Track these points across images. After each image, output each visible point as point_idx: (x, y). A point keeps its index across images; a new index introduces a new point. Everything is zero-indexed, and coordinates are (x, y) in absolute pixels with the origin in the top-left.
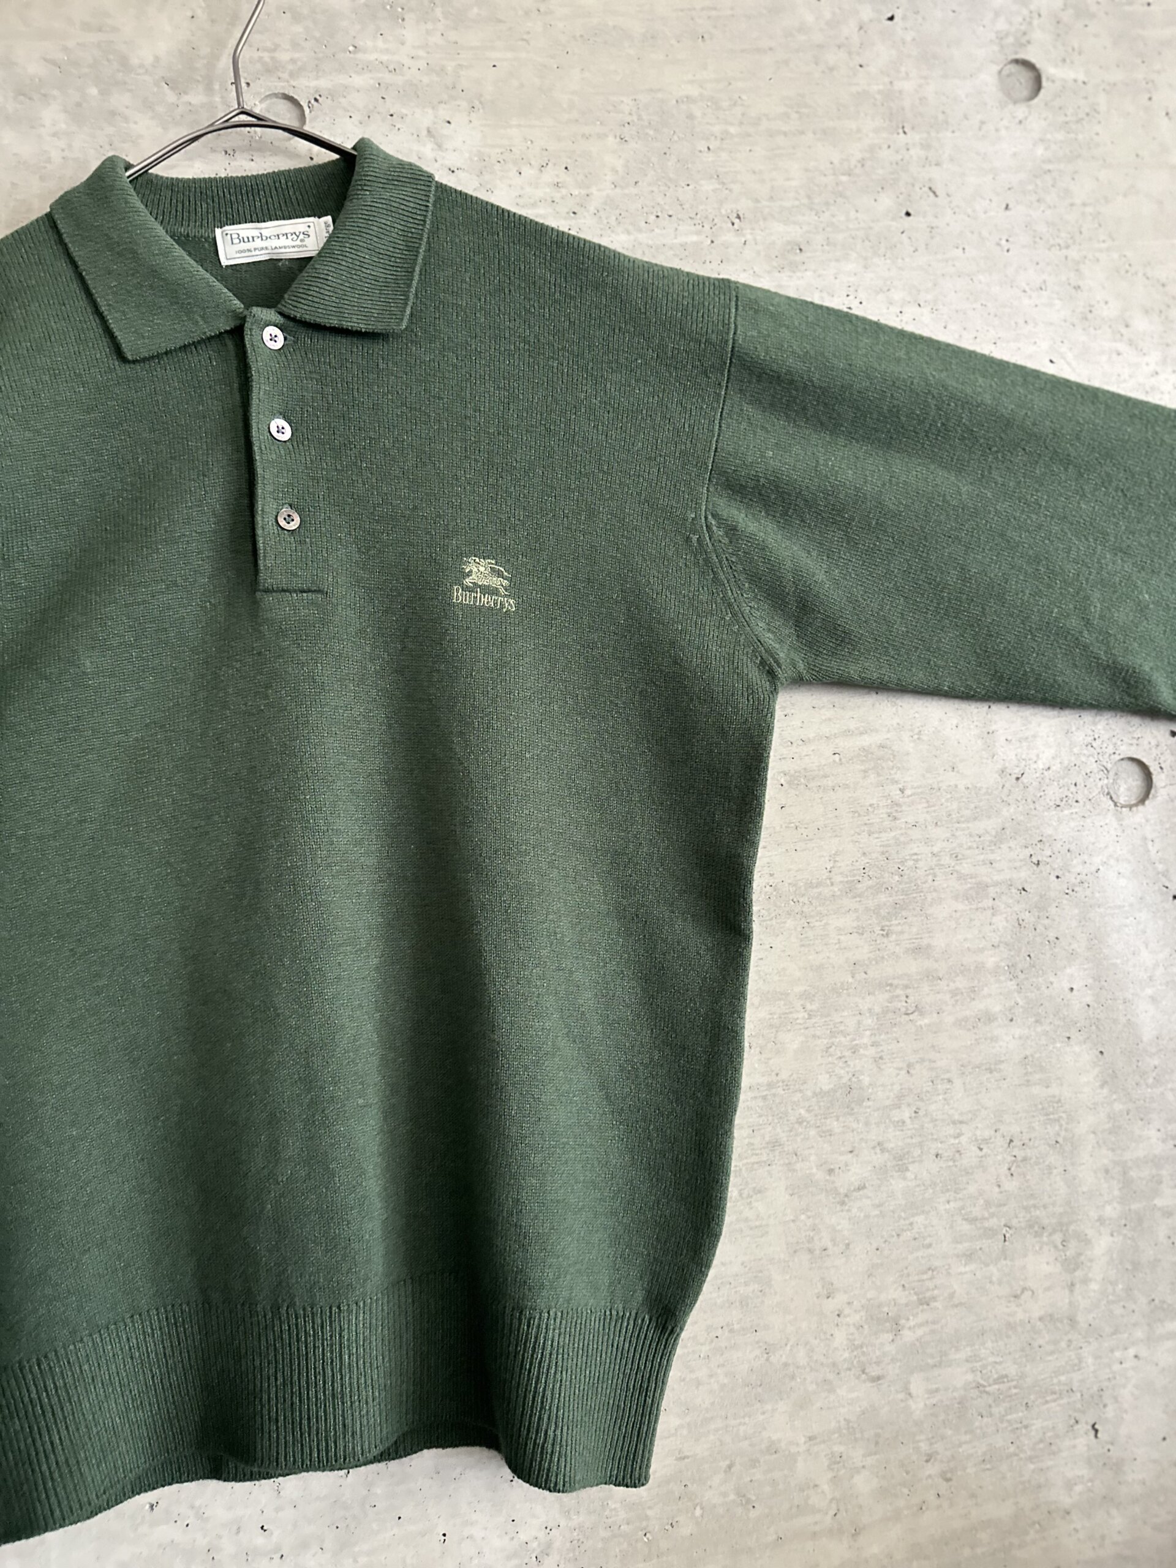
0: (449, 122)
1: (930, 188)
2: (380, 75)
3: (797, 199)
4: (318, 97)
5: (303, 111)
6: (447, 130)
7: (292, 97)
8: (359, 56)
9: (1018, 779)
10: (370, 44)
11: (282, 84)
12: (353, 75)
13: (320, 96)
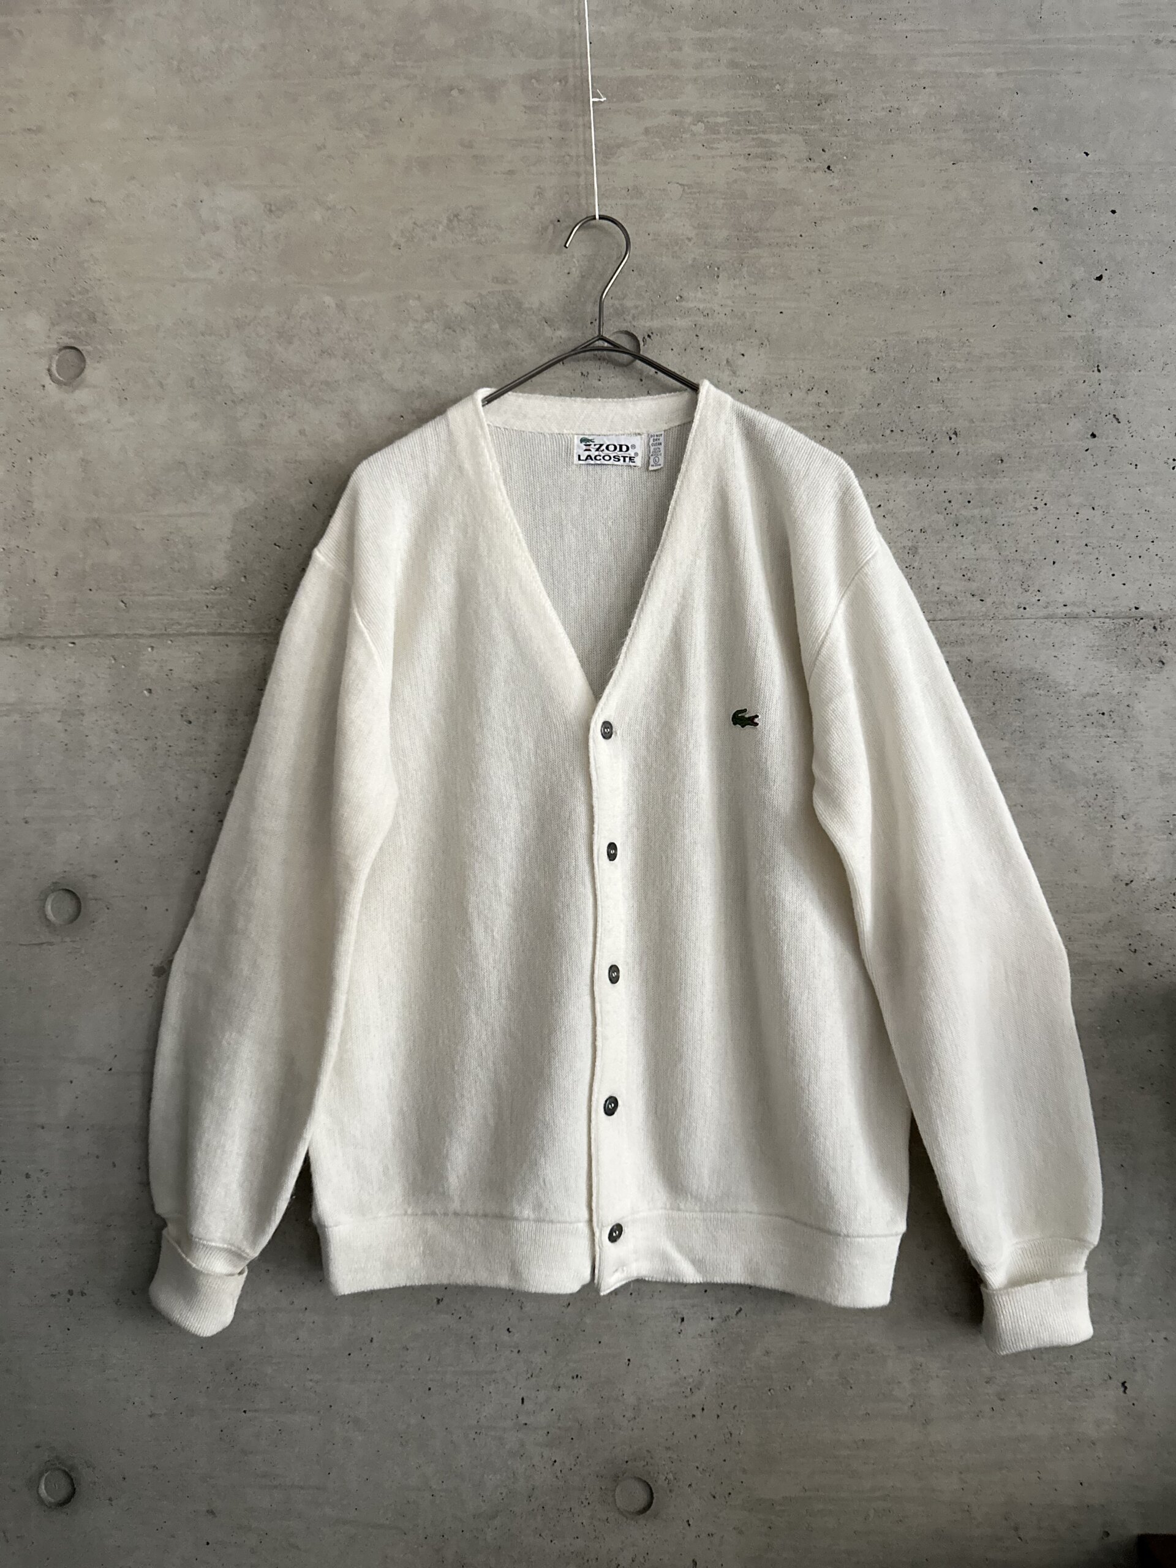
0: (743, 355)
1: (1114, 416)
2: (697, 319)
3: (1005, 421)
4: (650, 334)
5: (639, 345)
6: (741, 361)
7: (632, 334)
8: (683, 303)
9: (1127, 884)
10: (692, 294)
11: (626, 324)
12: (677, 319)
13: (652, 333)
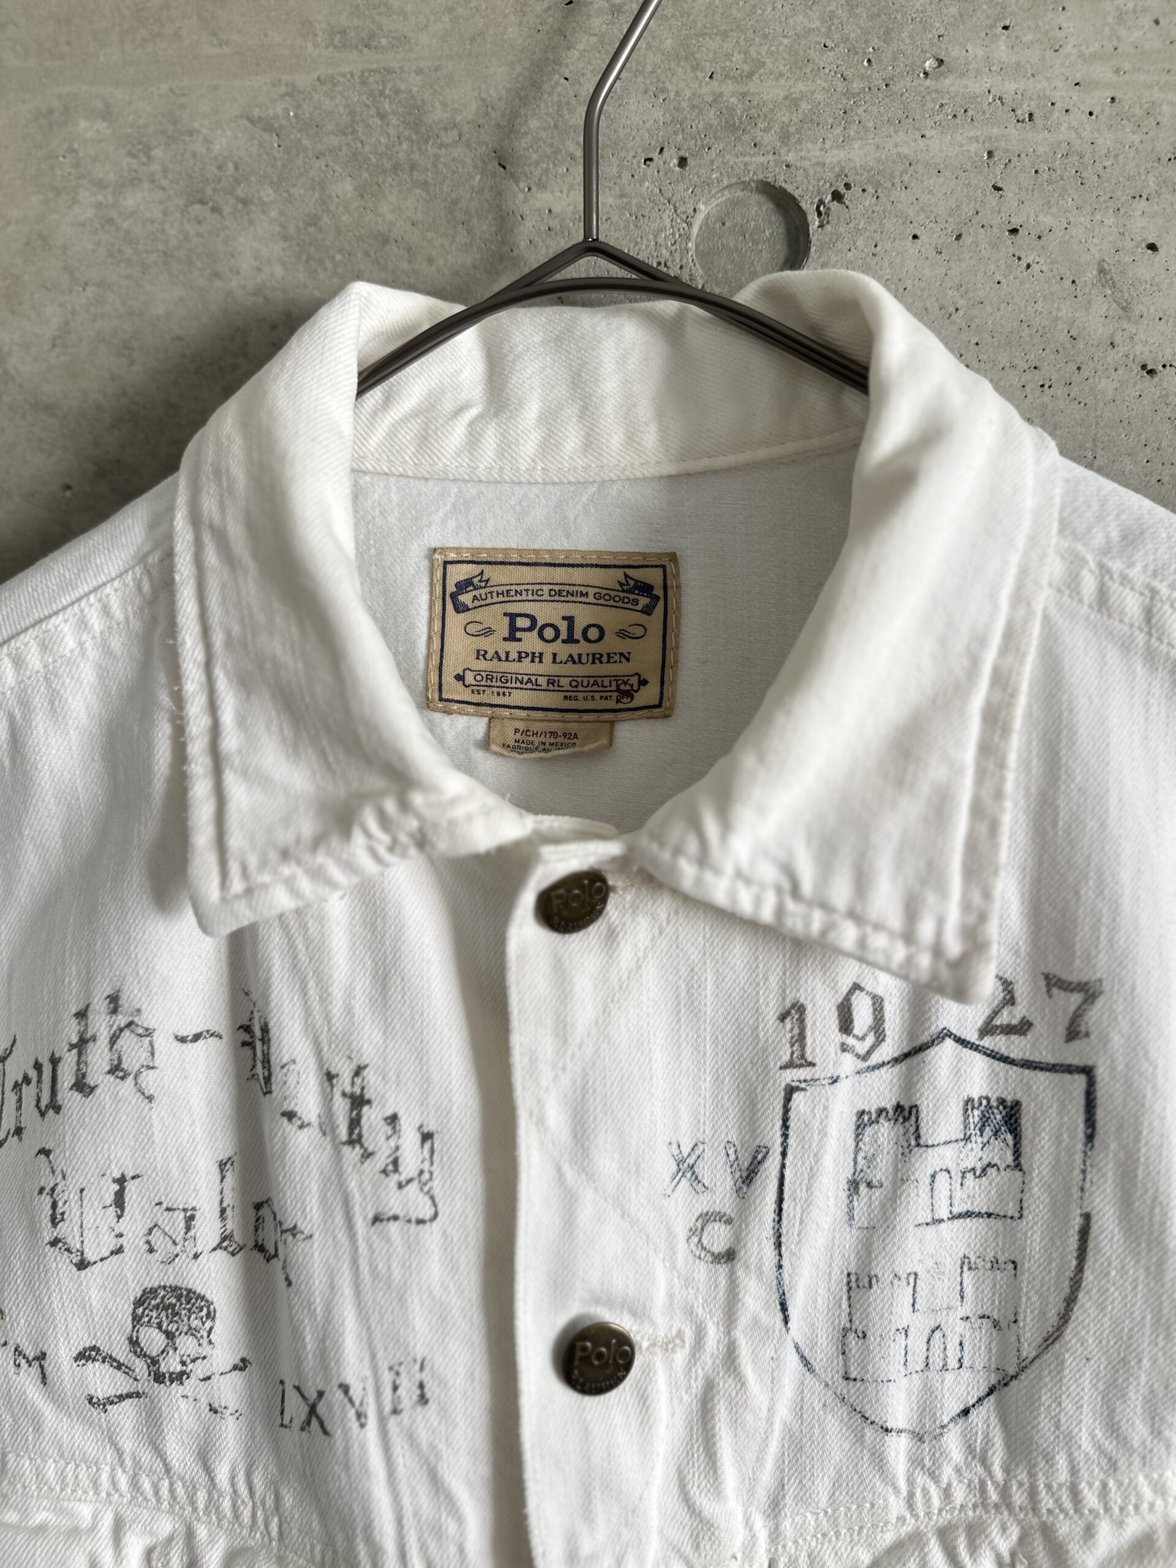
0: (1152, 247)
2: (995, 131)
4: (842, 190)
5: (805, 225)
6: (1146, 268)
7: (784, 191)
8: (947, 82)
10: (977, 51)
11: (762, 159)
12: (928, 134)
13: (847, 186)
